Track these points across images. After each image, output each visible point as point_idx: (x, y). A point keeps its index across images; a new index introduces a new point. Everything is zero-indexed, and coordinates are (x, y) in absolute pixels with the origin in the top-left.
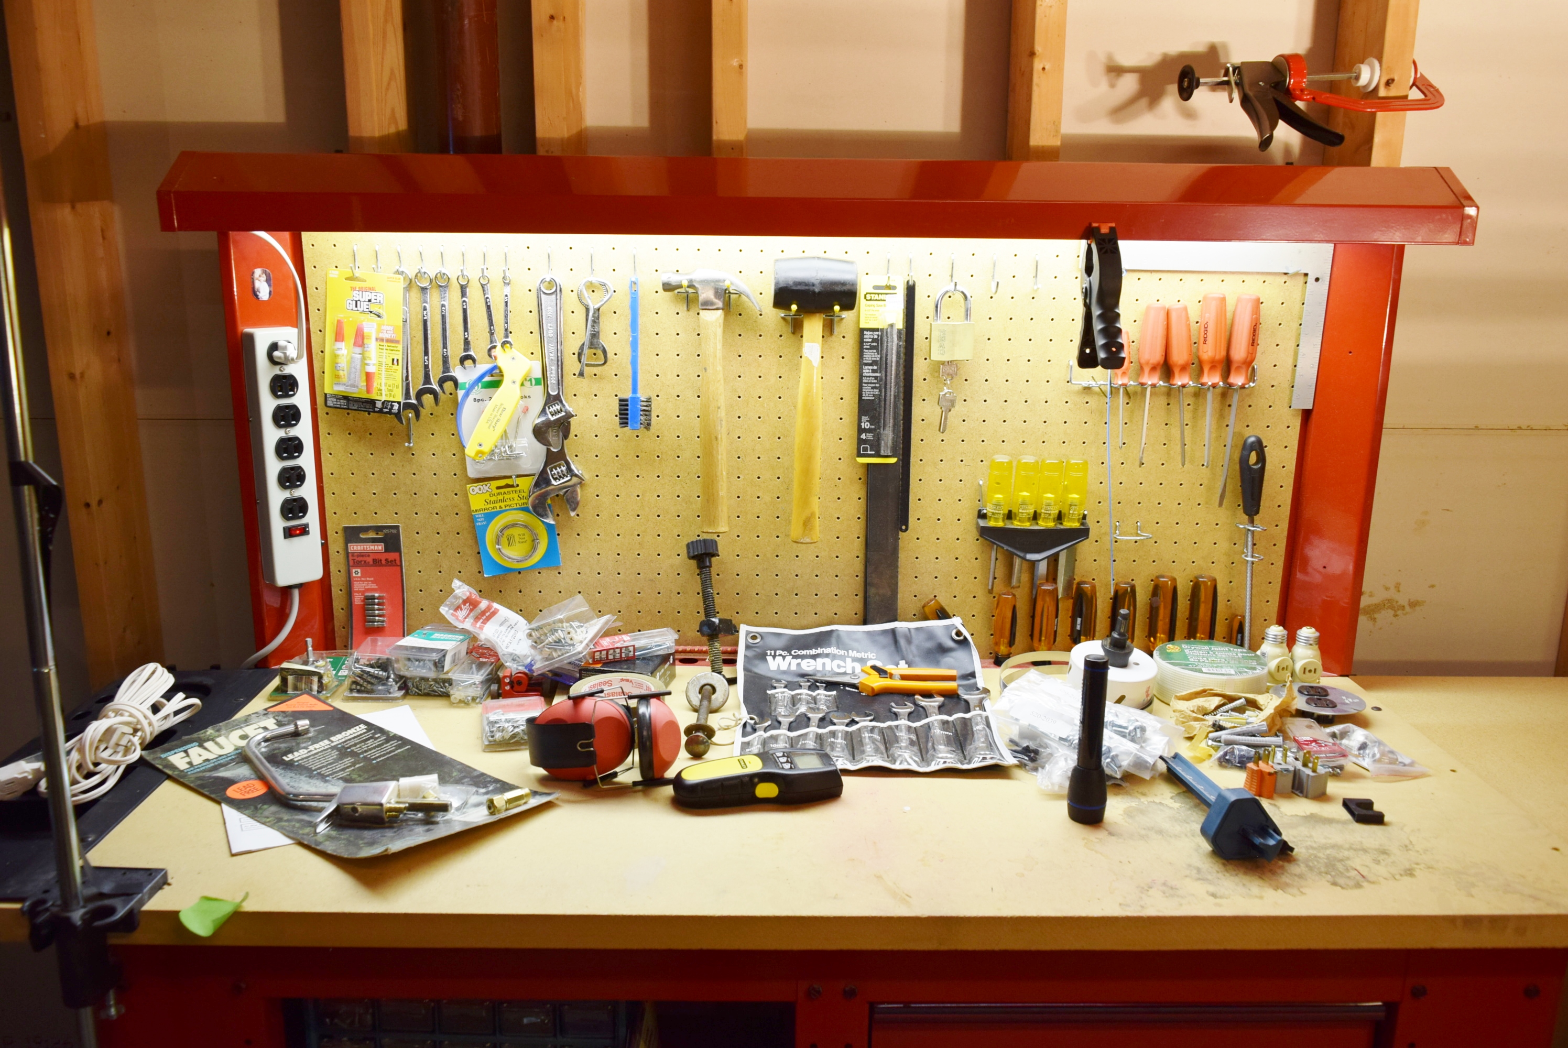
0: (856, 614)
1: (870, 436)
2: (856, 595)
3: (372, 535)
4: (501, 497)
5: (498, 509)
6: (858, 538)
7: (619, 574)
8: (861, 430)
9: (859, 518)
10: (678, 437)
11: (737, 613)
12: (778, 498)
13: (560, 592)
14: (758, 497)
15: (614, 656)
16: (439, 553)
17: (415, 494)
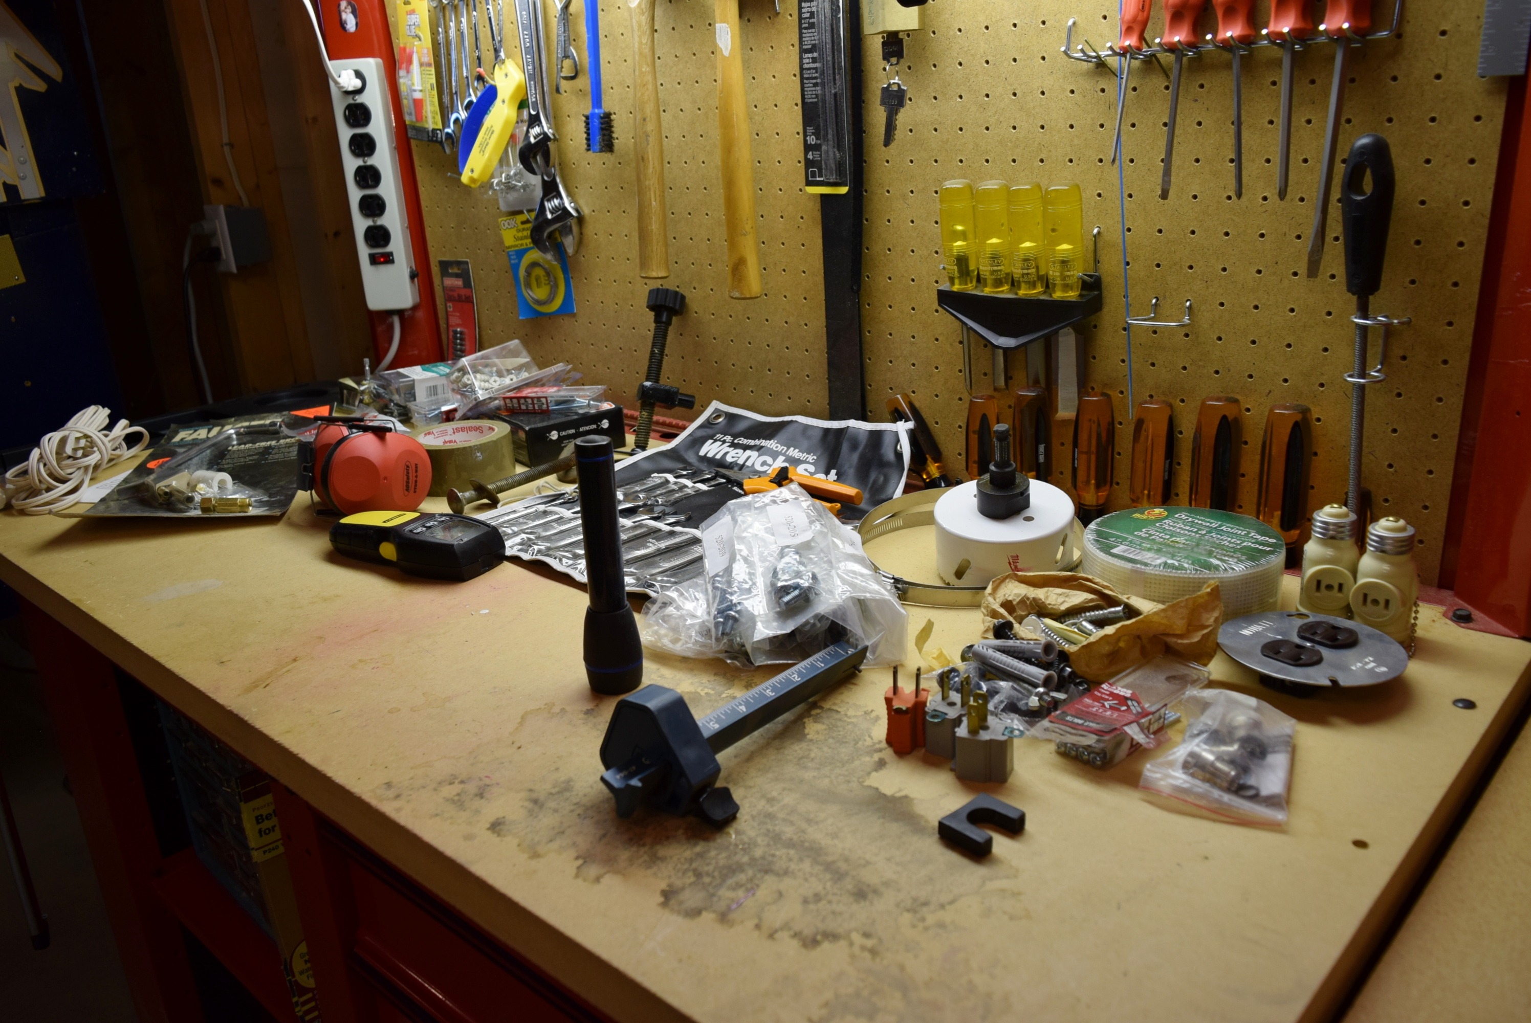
0: (828, 404)
1: (816, 156)
3: (456, 270)
4: (525, 233)
5: (525, 247)
7: (619, 326)
8: (807, 148)
15: (527, 406)
16: (497, 291)
17: (476, 229)
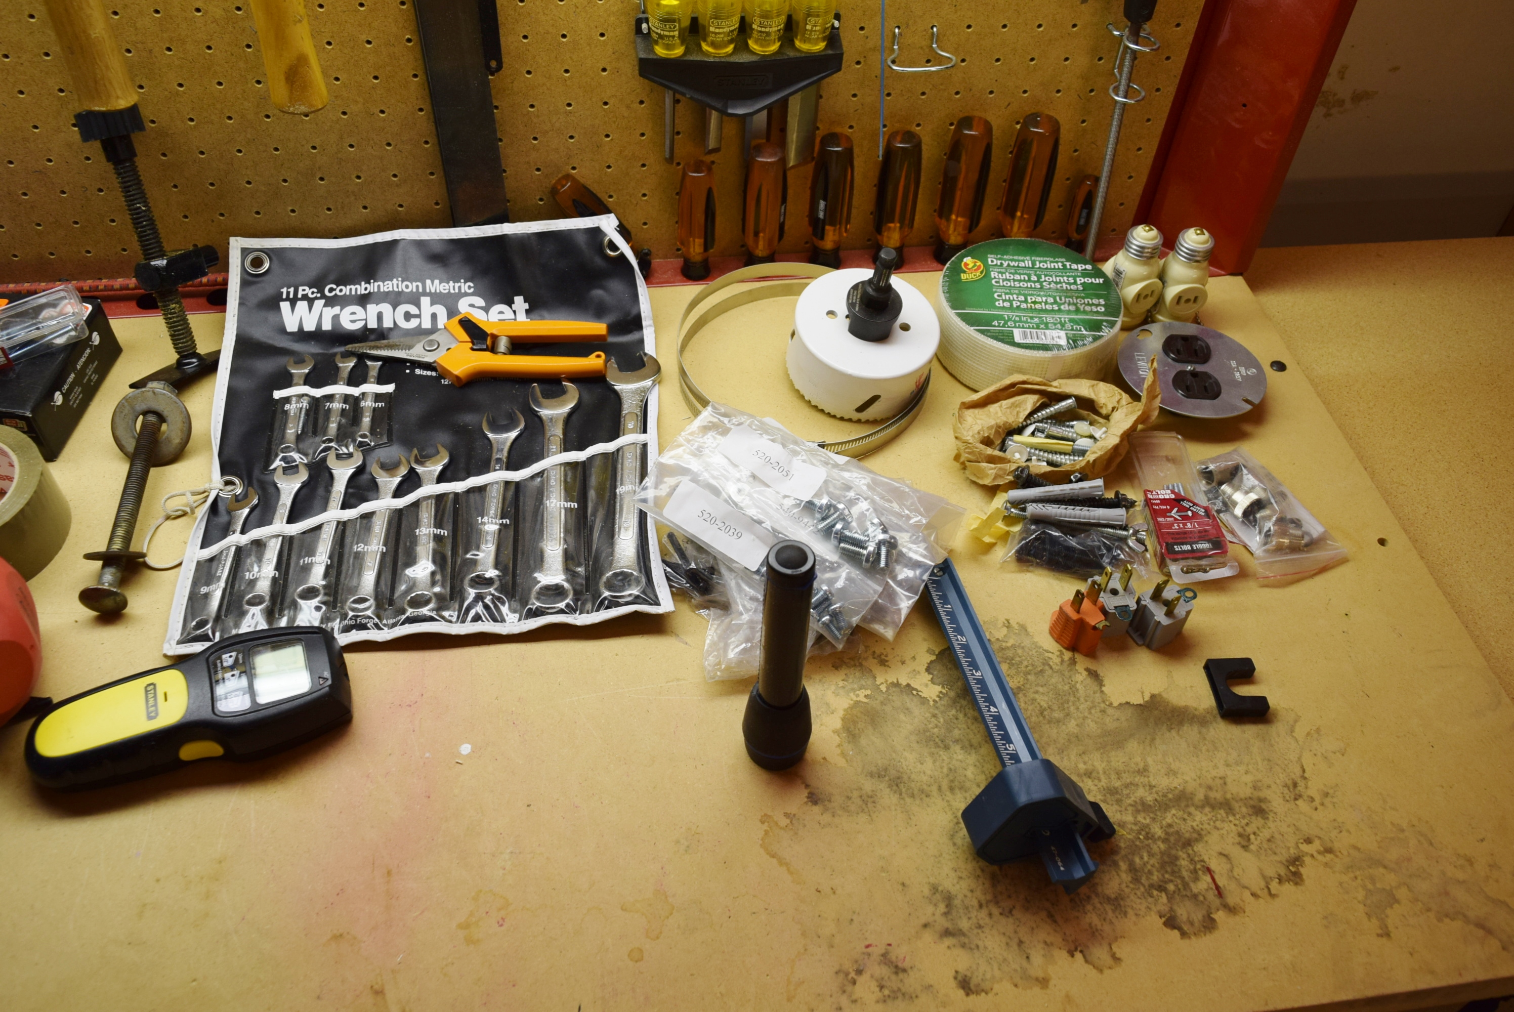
2: (431, 174)
6: (413, 76)
9: (409, 40)
11: (222, 215)
12: (239, 9)
14: (198, 10)
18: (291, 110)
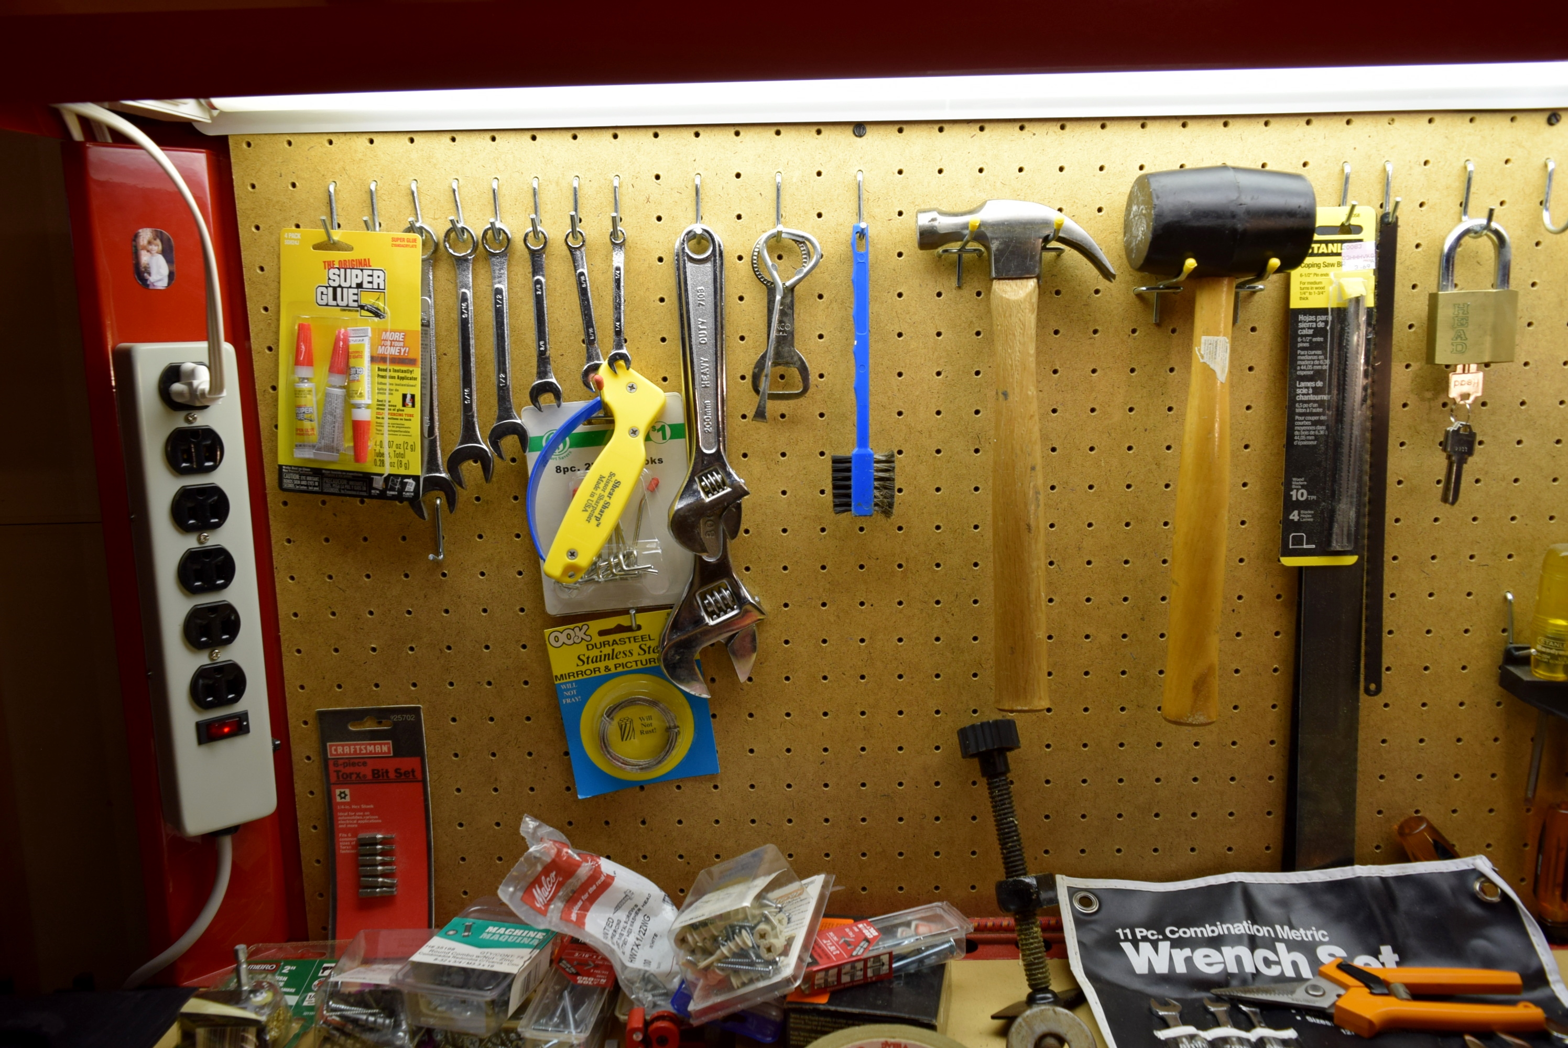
0: (1268, 848)
1: (1307, 516)
2: (1269, 813)
3: (369, 726)
4: (607, 650)
5: (603, 673)
6: (1274, 706)
7: (826, 785)
8: (1290, 505)
9: (1275, 670)
10: (938, 527)
11: (1046, 852)
12: (1124, 636)
13: (717, 822)
14: (1087, 637)
15: (852, 976)
16: (494, 755)
17: (449, 648)
18: (1190, 720)
